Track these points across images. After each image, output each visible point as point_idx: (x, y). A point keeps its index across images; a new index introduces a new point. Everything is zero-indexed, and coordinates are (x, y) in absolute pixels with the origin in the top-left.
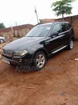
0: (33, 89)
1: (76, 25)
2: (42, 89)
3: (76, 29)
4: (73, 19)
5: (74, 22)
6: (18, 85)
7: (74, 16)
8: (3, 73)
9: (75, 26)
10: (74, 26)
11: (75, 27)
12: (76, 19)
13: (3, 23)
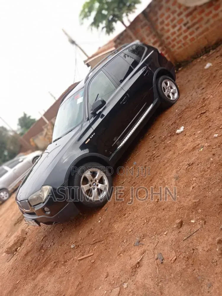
0: (90, 258)
1: (168, 25)
2: (106, 249)
3: (174, 33)
4: (151, 15)
5: (157, 20)
6: (66, 262)
7: (149, 6)
8: (43, 245)
9: (166, 28)
10: (163, 29)
11: (168, 31)
12: (157, 9)
13: (25, 115)
